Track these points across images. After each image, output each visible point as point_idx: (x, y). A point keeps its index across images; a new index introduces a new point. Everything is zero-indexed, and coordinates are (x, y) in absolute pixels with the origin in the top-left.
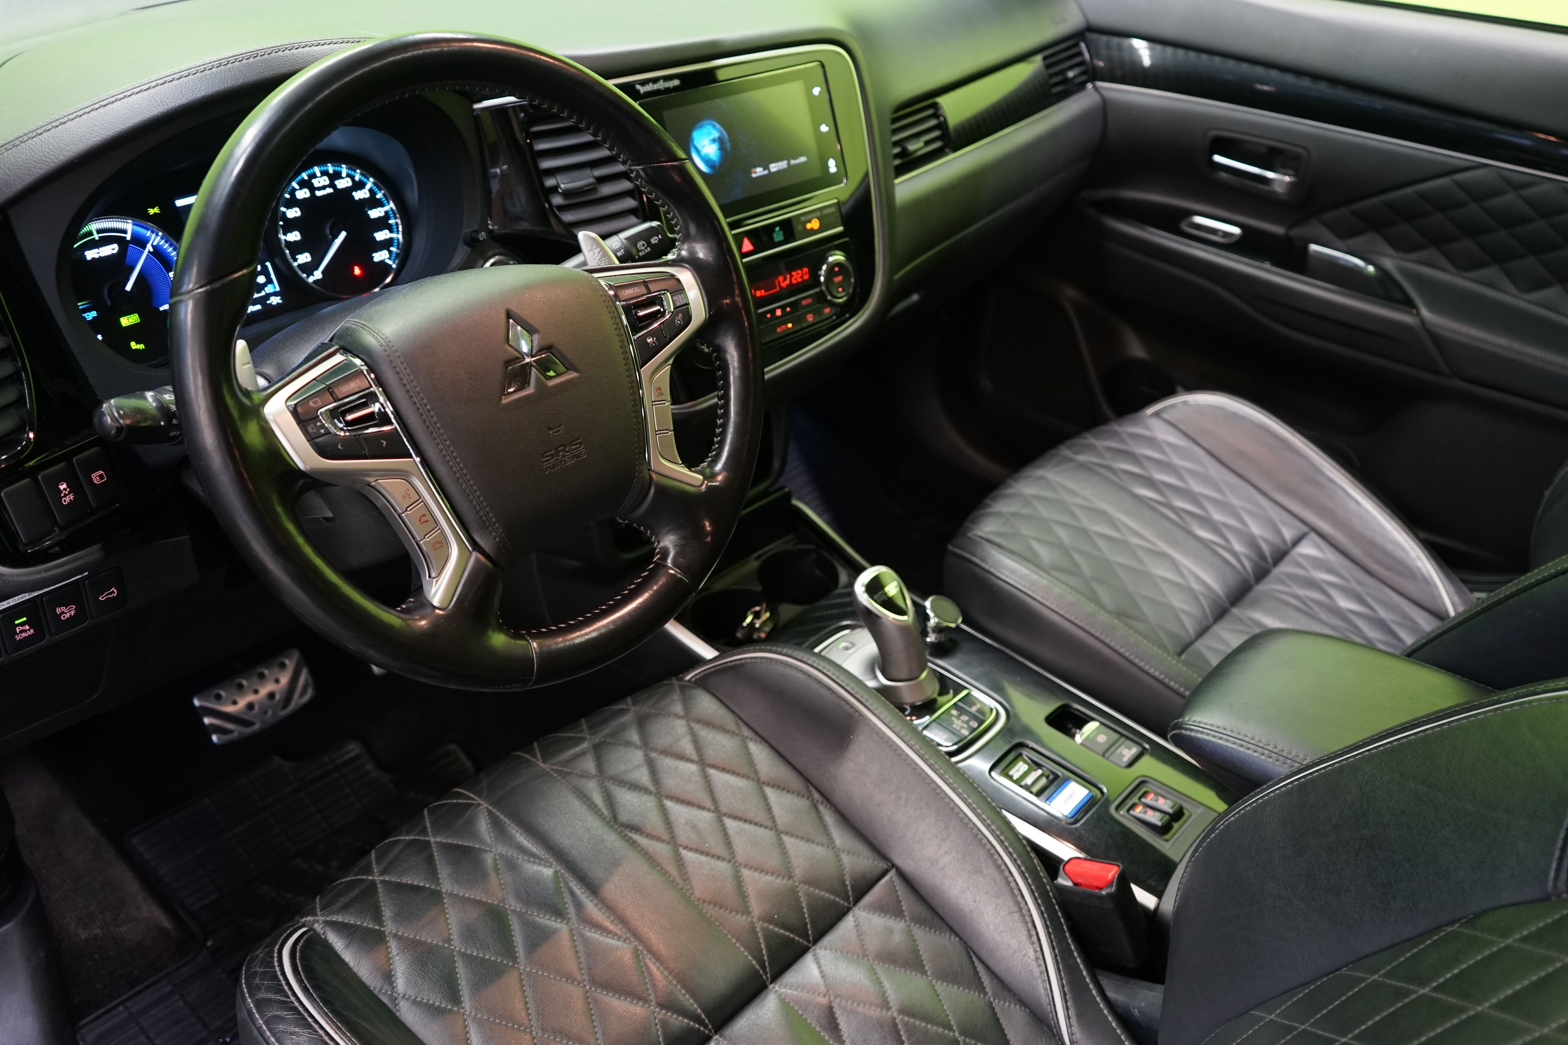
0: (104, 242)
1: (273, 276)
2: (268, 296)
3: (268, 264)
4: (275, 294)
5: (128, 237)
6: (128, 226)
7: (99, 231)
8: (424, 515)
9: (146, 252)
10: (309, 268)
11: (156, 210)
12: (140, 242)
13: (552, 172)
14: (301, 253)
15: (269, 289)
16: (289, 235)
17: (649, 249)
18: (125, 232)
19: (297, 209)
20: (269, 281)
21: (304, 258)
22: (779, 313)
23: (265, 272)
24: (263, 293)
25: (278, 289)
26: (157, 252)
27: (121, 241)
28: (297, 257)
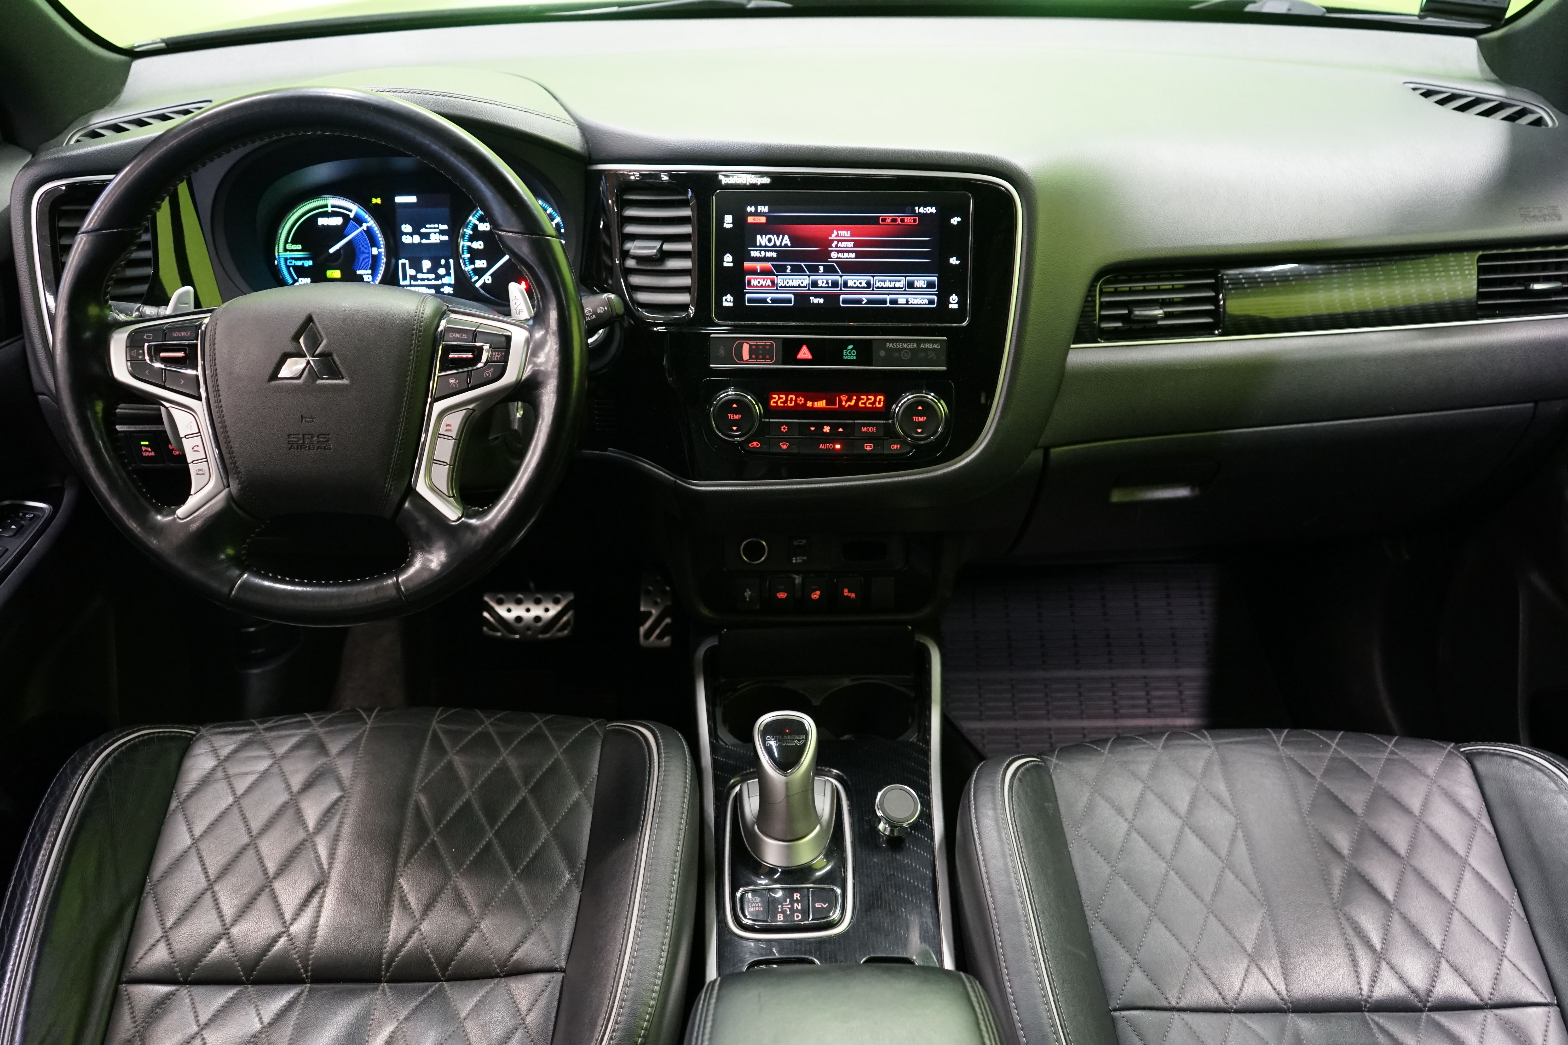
0: (334, 214)
1: (452, 271)
2: (443, 285)
3: (451, 261)
4: (449, 285)
5: (352, 215)
6: (354, 209)
7: (333, 206)
8: (197, 446)
9: (360, 229)
10: (480, 272)
11: (378, 201)
12: (359, 221)
13: (634, 237)
14: (480, 259)
15: (446, 280)
16: (475, 243)
17: (594, 316)
18: (350, 211)
19: (488, 224)
20: (448, 274)
21: (481, 264)
22: (827, 429)
23: (447, 266)
24: (439, 282)
25: (453, 282)
26: (369, 231)
27: (346, 218)
28: (476, 261)
